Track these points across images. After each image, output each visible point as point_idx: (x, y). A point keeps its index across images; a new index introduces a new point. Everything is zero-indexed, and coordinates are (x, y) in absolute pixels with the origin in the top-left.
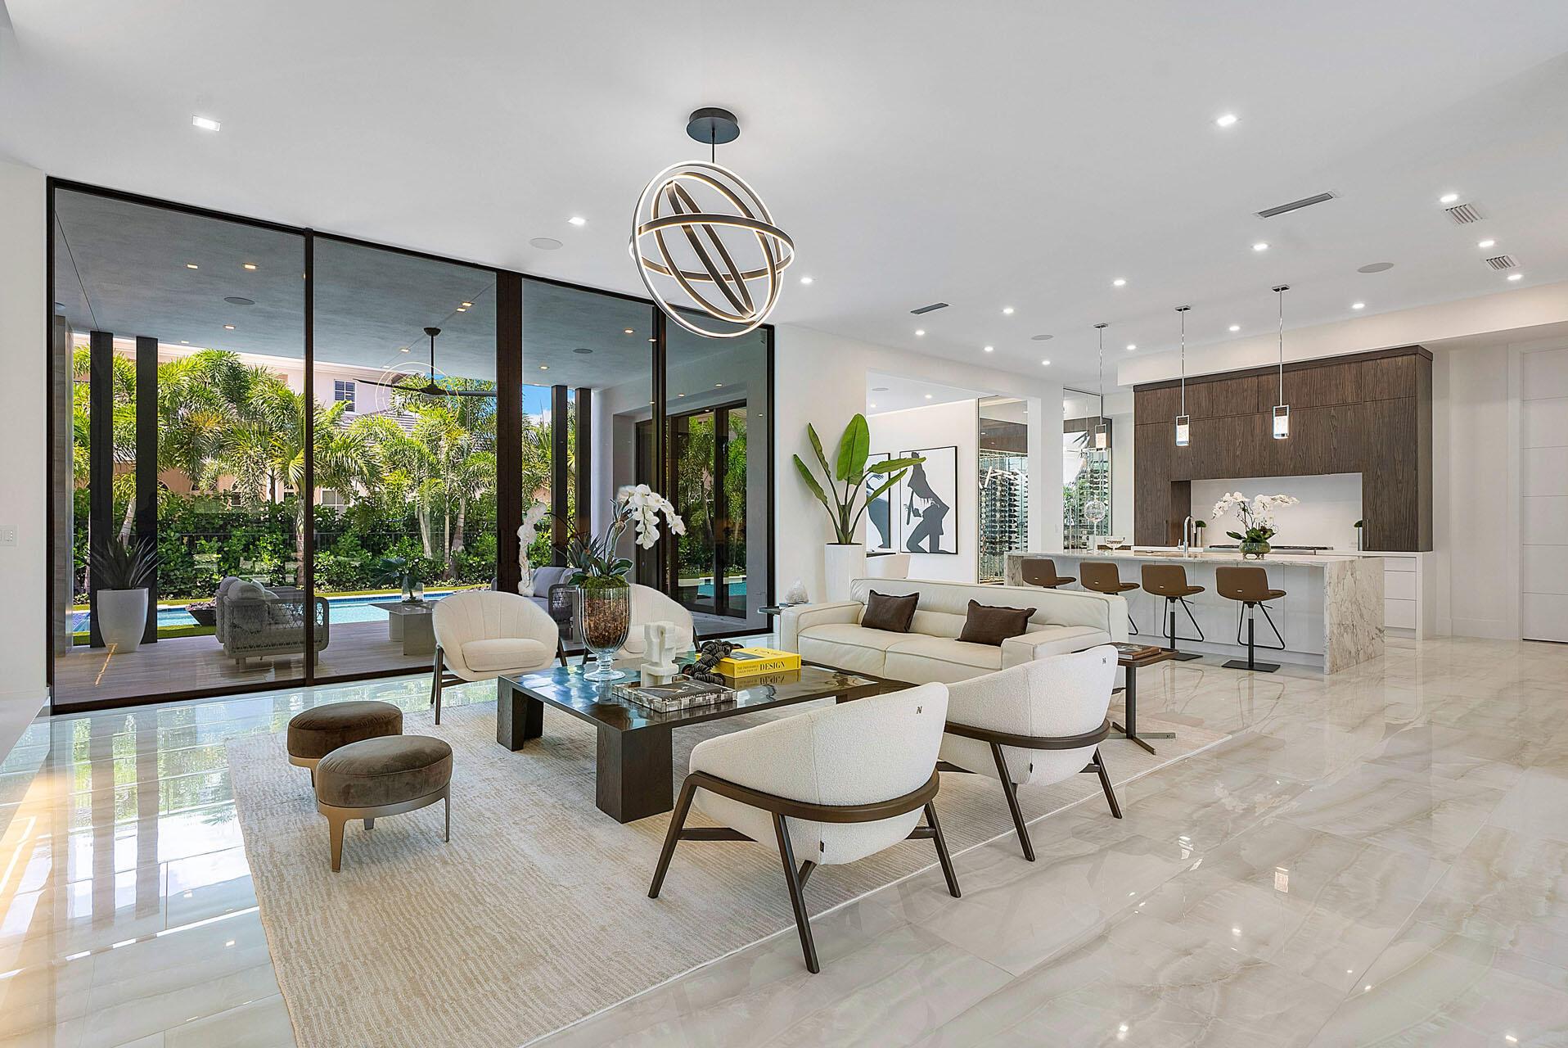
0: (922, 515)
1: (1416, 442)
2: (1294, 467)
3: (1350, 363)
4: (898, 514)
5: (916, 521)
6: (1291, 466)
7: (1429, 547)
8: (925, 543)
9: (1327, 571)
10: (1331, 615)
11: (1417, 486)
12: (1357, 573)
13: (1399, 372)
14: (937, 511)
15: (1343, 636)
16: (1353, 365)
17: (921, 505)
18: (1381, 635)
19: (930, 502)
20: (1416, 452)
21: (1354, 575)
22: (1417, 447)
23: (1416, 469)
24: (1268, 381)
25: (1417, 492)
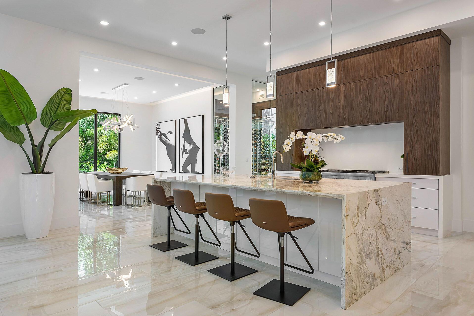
0: (188, 152)
1: (439, 98)
2: (363, 118)
3: (397, 46)
4: (179, 151)
5: (186, 156)
6: (361, 118)
7: (448, 172)
8: (189, 168)
9: (344, 203)
10: (349, 248)
11: (439, 129)
12: (383, 200)
13: (428, 49)
14: (195, 150)
15: (364, 263)
16: (399, 47)
17: (188, 147)
18: (408, 247)
19: (192, 145)
20: (439, 104)
21: (380, 202)
22: (439, 101)
23: (439, 117)
24: (348, 63)
25: (439, 133)
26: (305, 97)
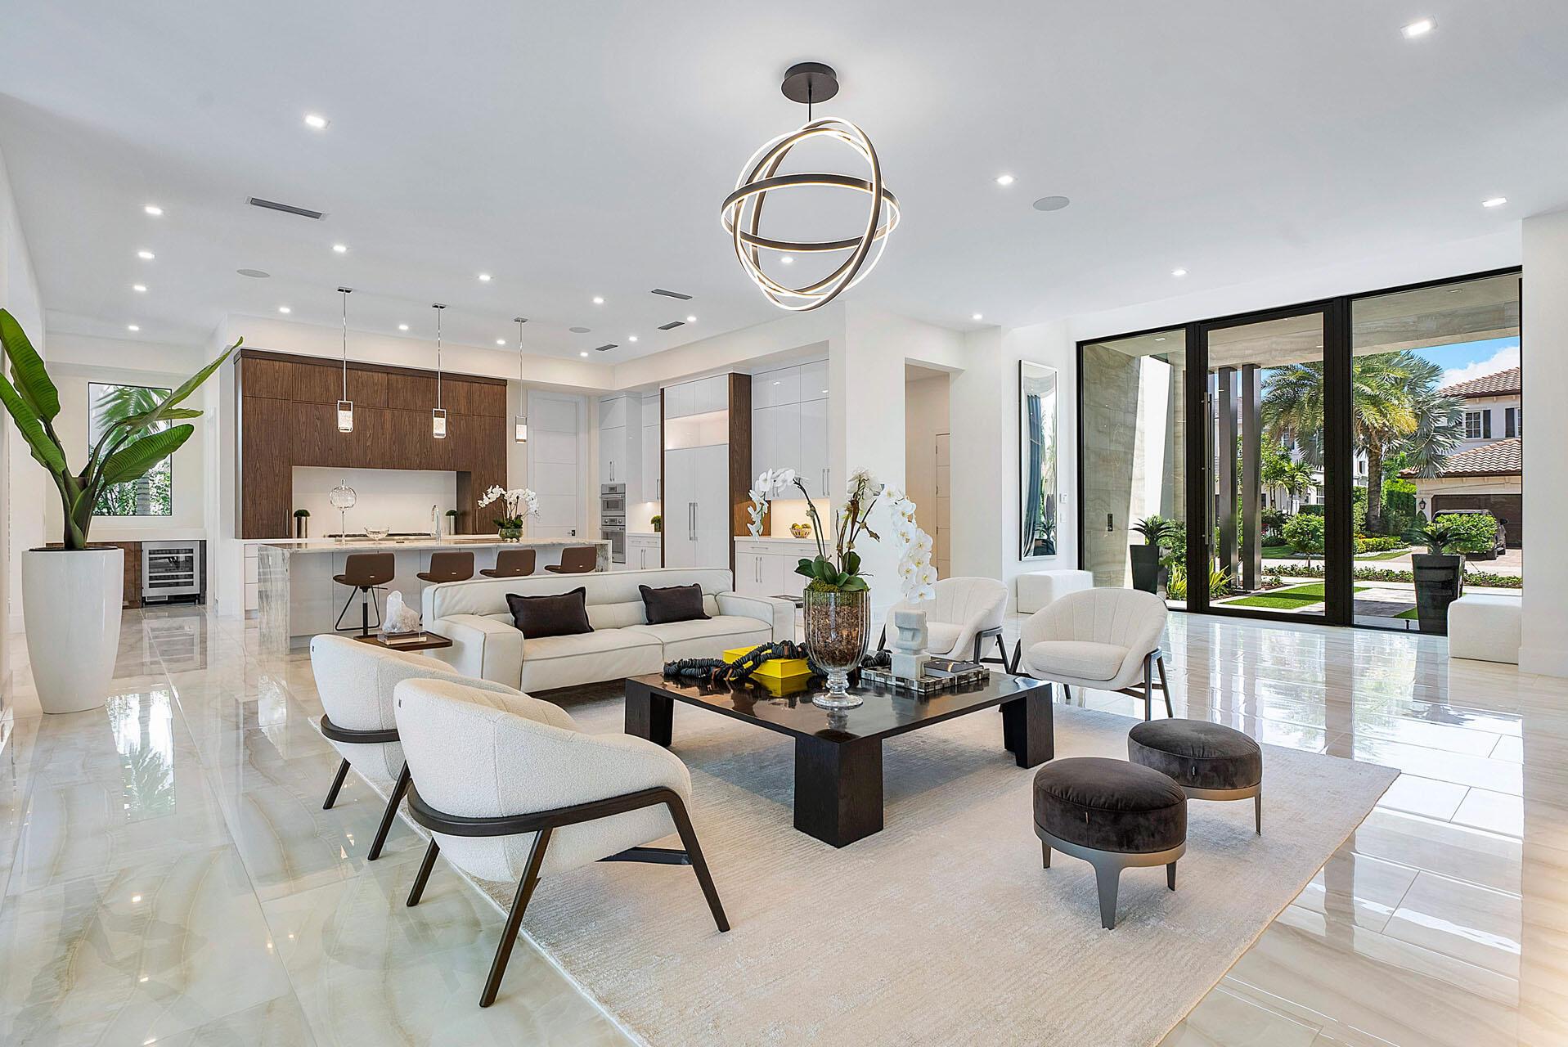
26: (317, 413)
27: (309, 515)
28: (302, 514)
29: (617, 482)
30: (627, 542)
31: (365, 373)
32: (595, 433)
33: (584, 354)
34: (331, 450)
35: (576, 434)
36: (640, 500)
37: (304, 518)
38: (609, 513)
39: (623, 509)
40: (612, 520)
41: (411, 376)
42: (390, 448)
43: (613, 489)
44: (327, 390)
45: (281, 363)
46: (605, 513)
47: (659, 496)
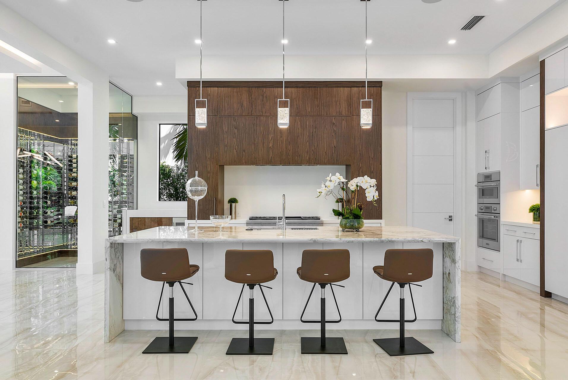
3: (344, 87)
6: (307, 158)
16: (346, 89)
24: (292, 92)
26: (235, 123)
27: (237, 202)
28: (233, 201)
29: (492, 169)
30: (502, 231)
31: (268, 89)
32: (472, 125)
33: (452, 42)
34: (244, 151)
35: (454, 128)
36: (517, 187)
37: (234, 204)
38: (486, 200)
39: (498, 197)
40: (487, 208)
41: (302, 87)
42: (286, 148)
43: (488, 177)
44: (242, 105)
45: (212, 88)
46: (481, 201)
47: (539, 183)
